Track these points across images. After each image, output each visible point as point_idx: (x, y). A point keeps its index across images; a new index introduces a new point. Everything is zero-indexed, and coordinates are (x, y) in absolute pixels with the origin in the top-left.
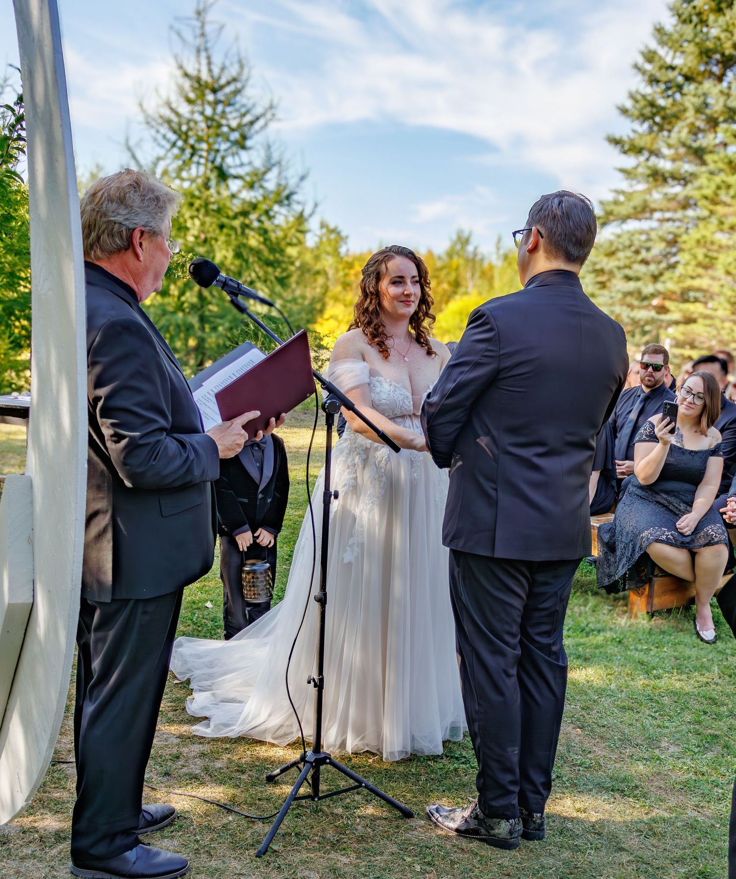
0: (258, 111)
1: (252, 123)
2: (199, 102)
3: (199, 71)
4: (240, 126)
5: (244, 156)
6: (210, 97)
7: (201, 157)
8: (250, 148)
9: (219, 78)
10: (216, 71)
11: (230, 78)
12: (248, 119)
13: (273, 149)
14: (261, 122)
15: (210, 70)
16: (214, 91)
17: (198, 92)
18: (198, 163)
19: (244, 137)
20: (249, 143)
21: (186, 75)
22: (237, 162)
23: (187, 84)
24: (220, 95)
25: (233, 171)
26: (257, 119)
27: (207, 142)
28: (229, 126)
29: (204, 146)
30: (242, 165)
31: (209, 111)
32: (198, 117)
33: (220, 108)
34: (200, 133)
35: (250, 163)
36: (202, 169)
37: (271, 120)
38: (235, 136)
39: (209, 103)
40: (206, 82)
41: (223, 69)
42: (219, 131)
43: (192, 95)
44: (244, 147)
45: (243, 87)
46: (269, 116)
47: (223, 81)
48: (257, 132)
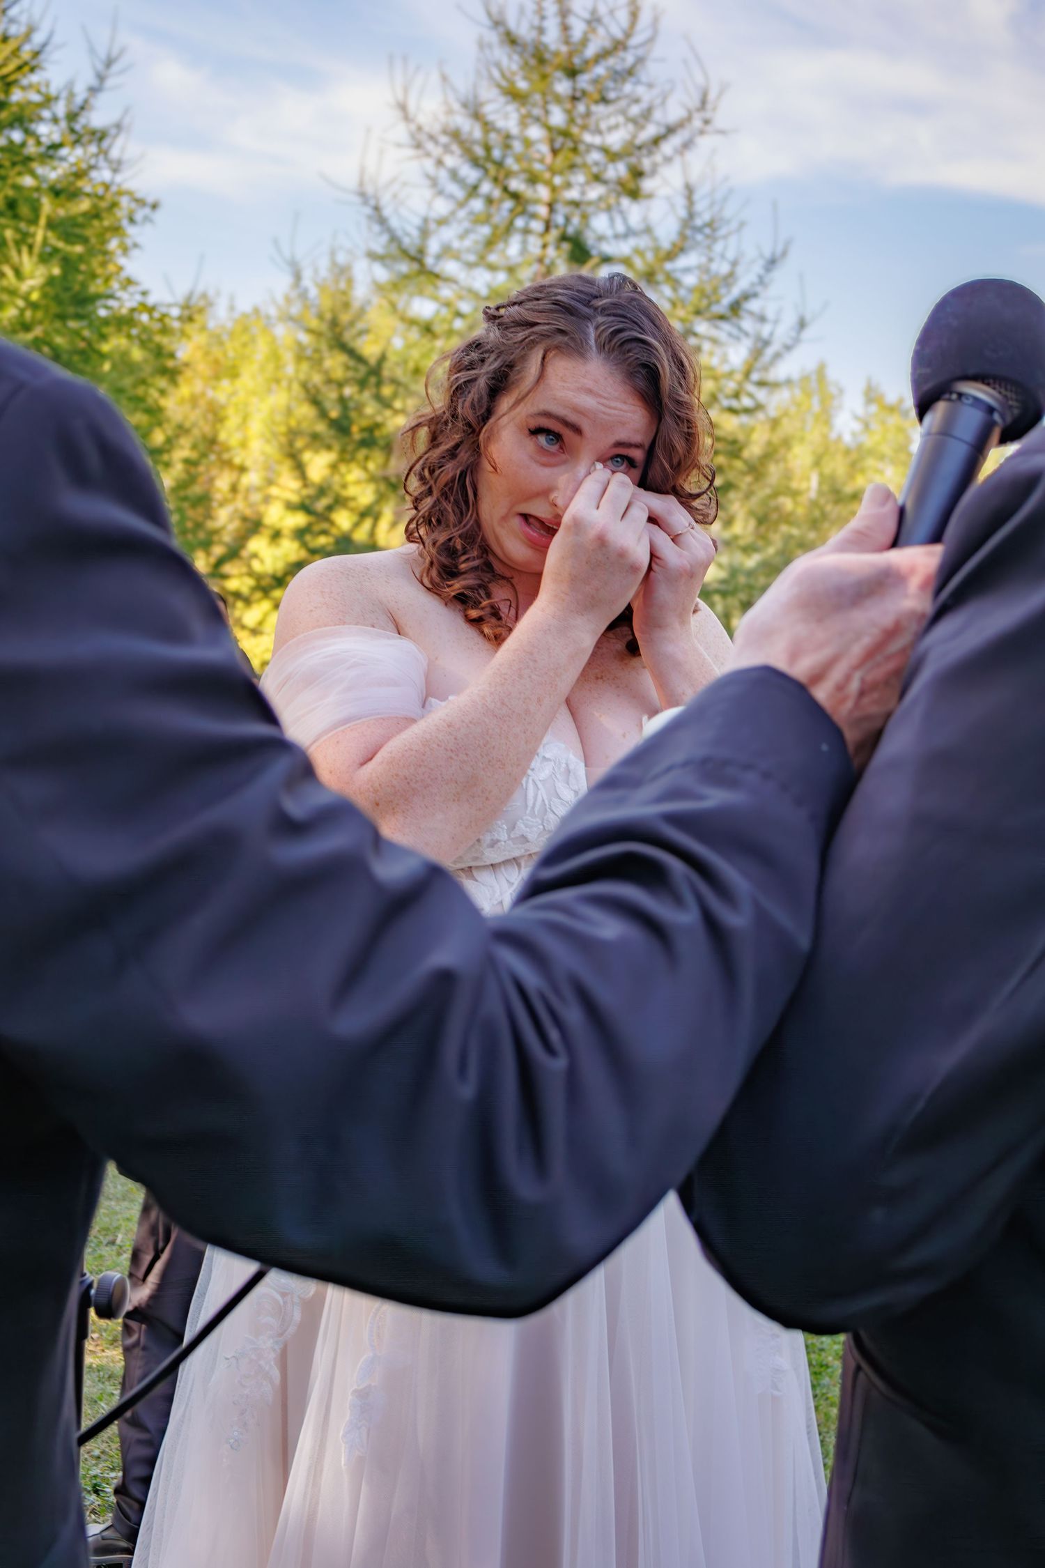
0: (674, 113)
1: (656, 141)
2: (537, 97)
3: (541, 30)
4: (632, 149)
5: (634, 212)
6: (563, 87)
7: (534, 216)
8: (650, 196)
9: (585, 42)
10: (578, 29)
11: (607, 44)
12: (650, 131)
13: (696, 197)
14: (676, 140)
15: (565, 28)
16: (572, 73)
17: (535, 77)
18: (526, 231)
19: (638, 174)
20: (647, 185)
21: (511, 40)
22: (620, 228)
23: (511, 62)
24: (584, 81)
25: (608, 248)
26: (670, 130)
27: (549, 183)
28: (605, 150)
29: (543, 192)
30: (629, 233)
31: (557, 117)
32: (535, 132)
33: (581, 108)
34: (537, 167)
35: (648, 230)
36: (534, 244)
37: (702, 132)
38: (618, 170)
39: (558, 99)
40: (556, 54)
41: (594, 21)
42: (578, 160)
43: (522, 85)
44: (634, 194)
45: (640, 60)
46: (697, 123)
47: (590, 51)
48: (668, 160)
